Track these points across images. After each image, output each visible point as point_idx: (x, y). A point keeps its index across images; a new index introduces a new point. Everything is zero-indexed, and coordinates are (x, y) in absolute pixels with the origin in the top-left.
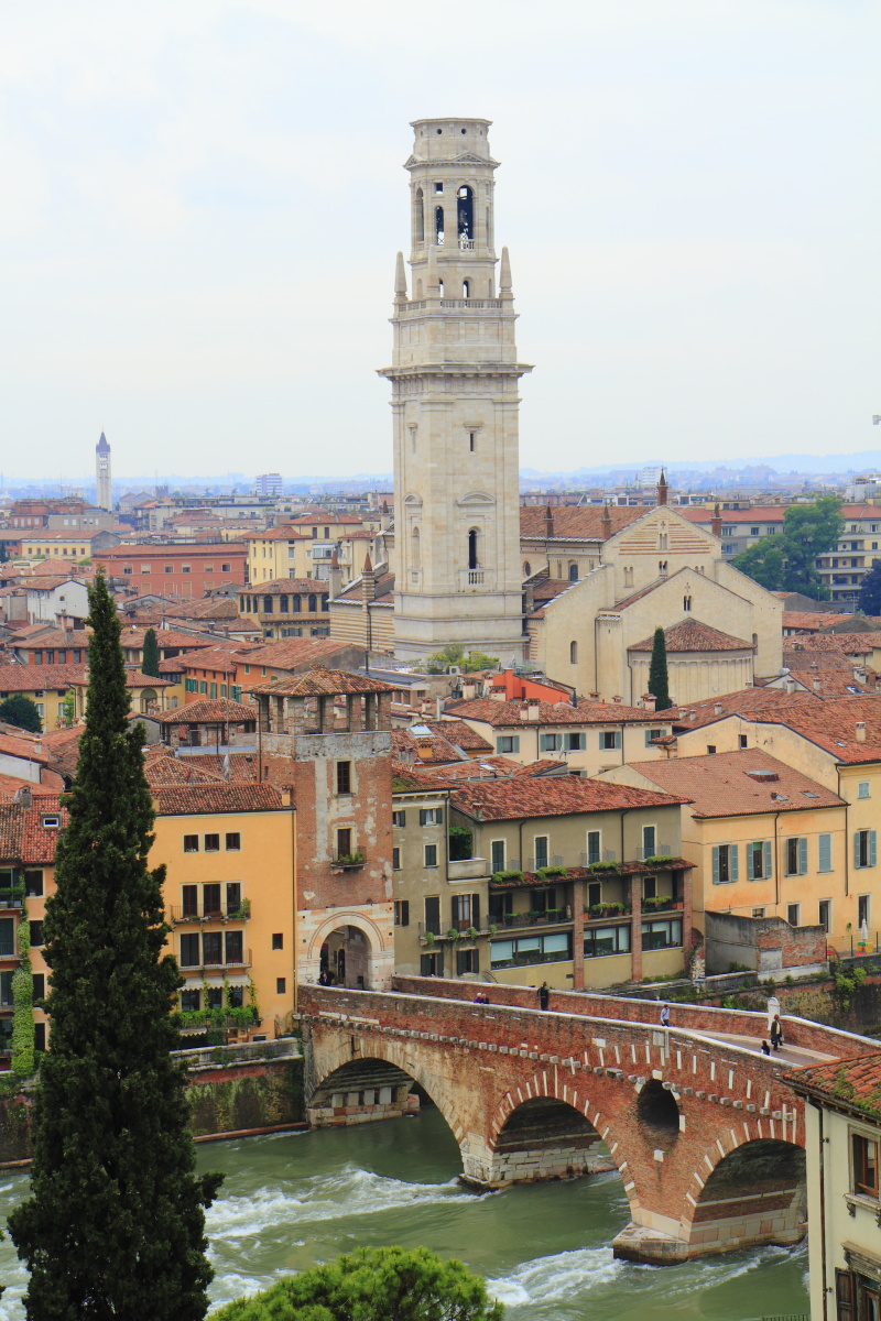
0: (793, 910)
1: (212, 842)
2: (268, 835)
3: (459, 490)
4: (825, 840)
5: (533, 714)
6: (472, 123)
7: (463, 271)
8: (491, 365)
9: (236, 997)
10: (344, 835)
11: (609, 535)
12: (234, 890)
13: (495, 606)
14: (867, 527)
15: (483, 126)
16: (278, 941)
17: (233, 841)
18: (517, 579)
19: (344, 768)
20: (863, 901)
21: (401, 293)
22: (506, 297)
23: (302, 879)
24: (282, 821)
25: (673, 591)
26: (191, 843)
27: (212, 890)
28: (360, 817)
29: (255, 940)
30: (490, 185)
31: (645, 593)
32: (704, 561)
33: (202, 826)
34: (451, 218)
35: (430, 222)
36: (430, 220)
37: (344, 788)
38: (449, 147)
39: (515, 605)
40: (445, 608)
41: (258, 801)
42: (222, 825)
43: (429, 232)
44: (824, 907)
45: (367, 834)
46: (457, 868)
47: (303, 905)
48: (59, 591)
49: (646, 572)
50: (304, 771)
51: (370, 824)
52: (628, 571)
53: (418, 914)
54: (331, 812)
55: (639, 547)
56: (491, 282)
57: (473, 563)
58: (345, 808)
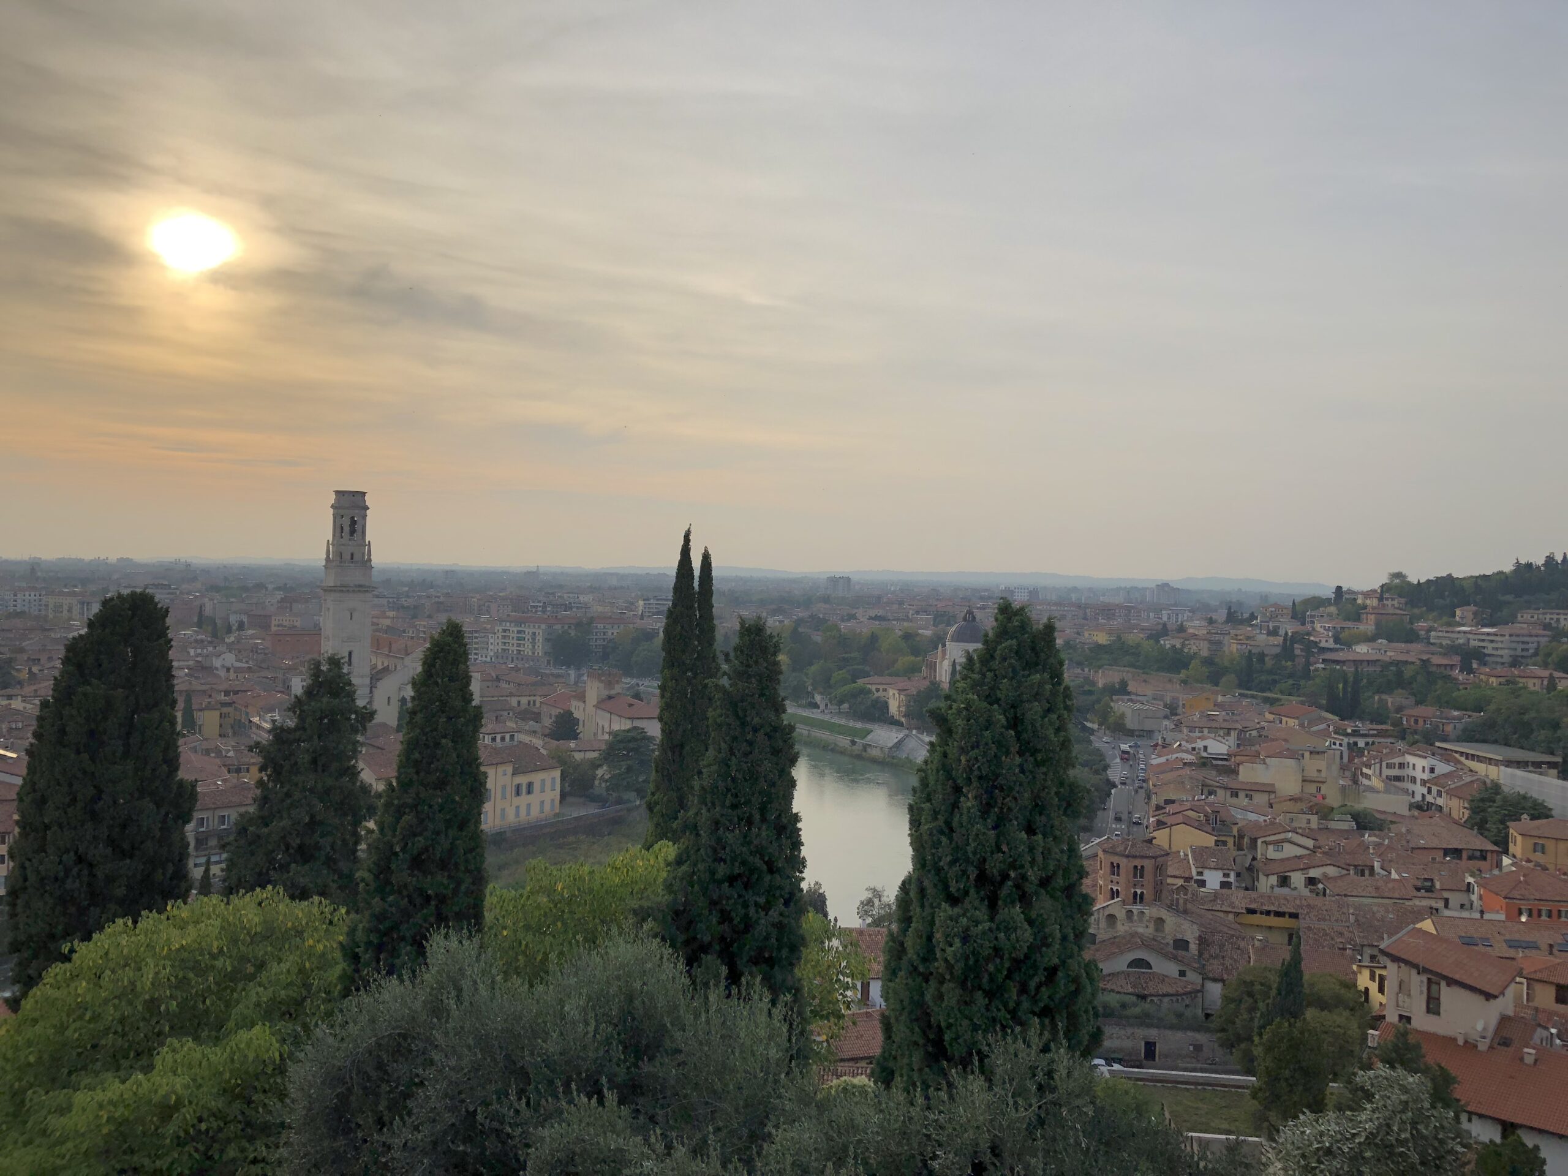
3: (345, 635)
6: (357, 493)
7: (350, 550)
8: (360, 586)
13: (359, 681)
14: (609, 626)
15: (364, 494)
21: (328, 556)
22: (370, 560)
30: (365, 517)
34: (347, 529)
36: (338, 529)
38: (349, 501)
39: (367, 681)
43: (338, 534)
48: (223, 656)
56: (363, 554)
57: (350, 664)
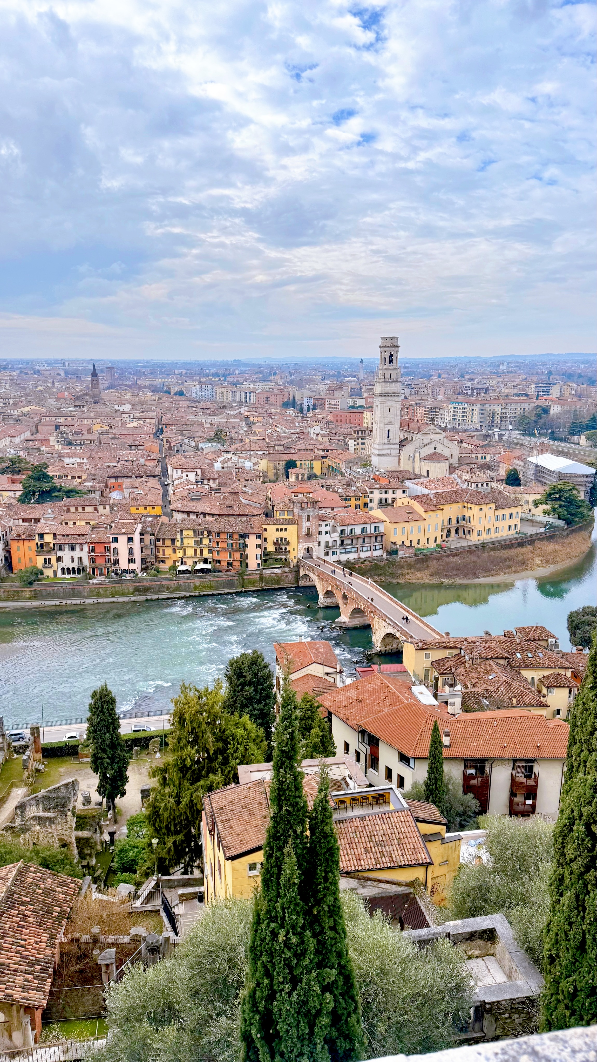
0: (411, 541)
1: (282, 530)
2: (293, 529)
3: (386, 421)
4: (420, 526)
5: (377, 486)
6: (394, 338)
7: (390, 372)
8: (394, 393)
9: (286, 560)
10: (308, 529)
11: (419, 432)
12: (286, 539)
13: (393, 446)
15: (397, 338)
16: (294, 549)
17: (286, 530)
18: (398, 441)
19: (309, 516)
20: (428, 539)
23: (299, 537)
24: (295, 527)
25: (432, 446)
26: (277, 530)
27: (281, 539)
28: (312, 526)
29: (290, 548)
30: (397, 352)
31: (428, 444)
32: (441, 438)
33: (279, 527)
34: (388, 360)
35: (383, 360)
37: (308, 520)
38: (388, 343)
39: (398, 446)
40: (381, 447)
41: (292, 522)
42: (284, 527)
43: (383, 363)
44: (419, 540)
45: (313, 530)
46: (333, 535)
47: (299, 542)
49: (428, 439)
50: (300, 517)
51: (314, 527)
52: (423, 439)
53: (323, 544)
54: (306, 525)
55: (425, 435)
57: (388, 437)
58: (309, 524)
